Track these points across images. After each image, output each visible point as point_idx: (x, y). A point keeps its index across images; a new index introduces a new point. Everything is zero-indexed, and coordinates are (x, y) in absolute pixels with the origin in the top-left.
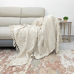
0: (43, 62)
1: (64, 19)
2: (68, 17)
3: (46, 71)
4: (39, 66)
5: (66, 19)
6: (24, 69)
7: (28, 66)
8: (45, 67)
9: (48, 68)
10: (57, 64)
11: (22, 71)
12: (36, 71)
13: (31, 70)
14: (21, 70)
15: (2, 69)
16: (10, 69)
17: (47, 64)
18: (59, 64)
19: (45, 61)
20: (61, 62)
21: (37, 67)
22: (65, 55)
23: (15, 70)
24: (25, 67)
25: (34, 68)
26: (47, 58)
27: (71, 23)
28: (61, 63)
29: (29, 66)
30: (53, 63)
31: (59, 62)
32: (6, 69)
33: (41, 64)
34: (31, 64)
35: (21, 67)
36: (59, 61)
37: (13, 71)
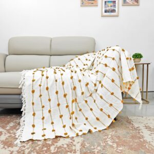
0: (106, 137)
1: (133, 57)
2: (142, 54)
3: (118, 152)
4: (102, 144)
5: (138, 58)
6: (74, 149)
7: (80, 144)
8: (113, 145)
9: (121, 148)
10: (136, 141)
11: (71, 152)
12: (98, 152)
13: (89, 151)
14: (69, 151)
15: (29, 150)
16: (45, 149)
17: (117, 141)
18: (141, 141)
19: (110, 136)
20: (143, 137)
21: (98, 146)
22: (147, 125)
23: (56, 151)
24: (75, 145)
25: (92, 147)
26: (113, 131)
27: (148, 64)
28: (145, 139)
29: (82, 144)
30: (129, 139)
31: (140, 138)
32: (37, 148)
33: (105, 141)
34: (84, 141)
35: (65, 146)
36: (138, 135)
37: (52, 152)
